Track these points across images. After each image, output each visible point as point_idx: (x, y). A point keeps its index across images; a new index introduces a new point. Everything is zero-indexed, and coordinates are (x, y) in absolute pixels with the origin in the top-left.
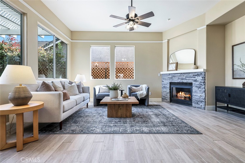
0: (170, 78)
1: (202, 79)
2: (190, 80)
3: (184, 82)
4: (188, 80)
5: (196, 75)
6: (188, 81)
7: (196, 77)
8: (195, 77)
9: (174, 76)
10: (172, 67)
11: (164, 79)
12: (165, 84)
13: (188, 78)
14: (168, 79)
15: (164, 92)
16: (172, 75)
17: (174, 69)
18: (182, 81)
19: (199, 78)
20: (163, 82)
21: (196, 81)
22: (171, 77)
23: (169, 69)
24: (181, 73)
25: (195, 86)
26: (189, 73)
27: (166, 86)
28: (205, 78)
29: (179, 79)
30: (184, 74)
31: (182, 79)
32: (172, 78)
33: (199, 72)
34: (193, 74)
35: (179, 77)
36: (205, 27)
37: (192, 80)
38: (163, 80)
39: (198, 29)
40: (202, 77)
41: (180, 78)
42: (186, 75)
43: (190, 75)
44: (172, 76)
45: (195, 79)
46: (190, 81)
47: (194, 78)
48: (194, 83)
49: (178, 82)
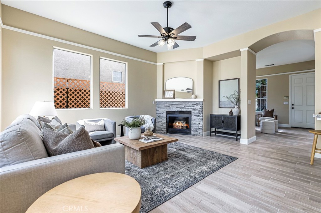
0: (166, 106)
1: (200, 108)
2: (189, 108)
3: (183, 111)
4: (187, 108)
5: (194, 104)
6: (187, 109)
7: (195, 106)
8: (194, 106)
9: (171, 104)
10: (169, 94)
11: (158, 107)
12: (160, 113)
13: (187, 106)
14: (165, 107)
15: (160, 122)
16: (169, 103)
17: (172, 97)
18: (181, 109)
19: (198, 107)
20: (158, 110)
21: (194, 110)
22: (168, 105)
23: (166, 97)
24: (180, 102)
25: (194, 114)
26: (188, 102)
27: (162, 115)
29: (177, 107)
30: (183, 103)
31: (181, 108)
32: (169, 106)
33: (197, 102)
34: (192, 103)
35: (177, 105)
36: (203, 60)
37: (192, 109)
38: (158, 109)
39: (196, 60)
40: (201, 107)
41: (179, 106)
42: (185, 104)
43: (189, 103)
44: (169, 104)
45: (194, 108)
46: (188, 110)
47: (193, 106)
48: (193, 111)
49: (177, 111)
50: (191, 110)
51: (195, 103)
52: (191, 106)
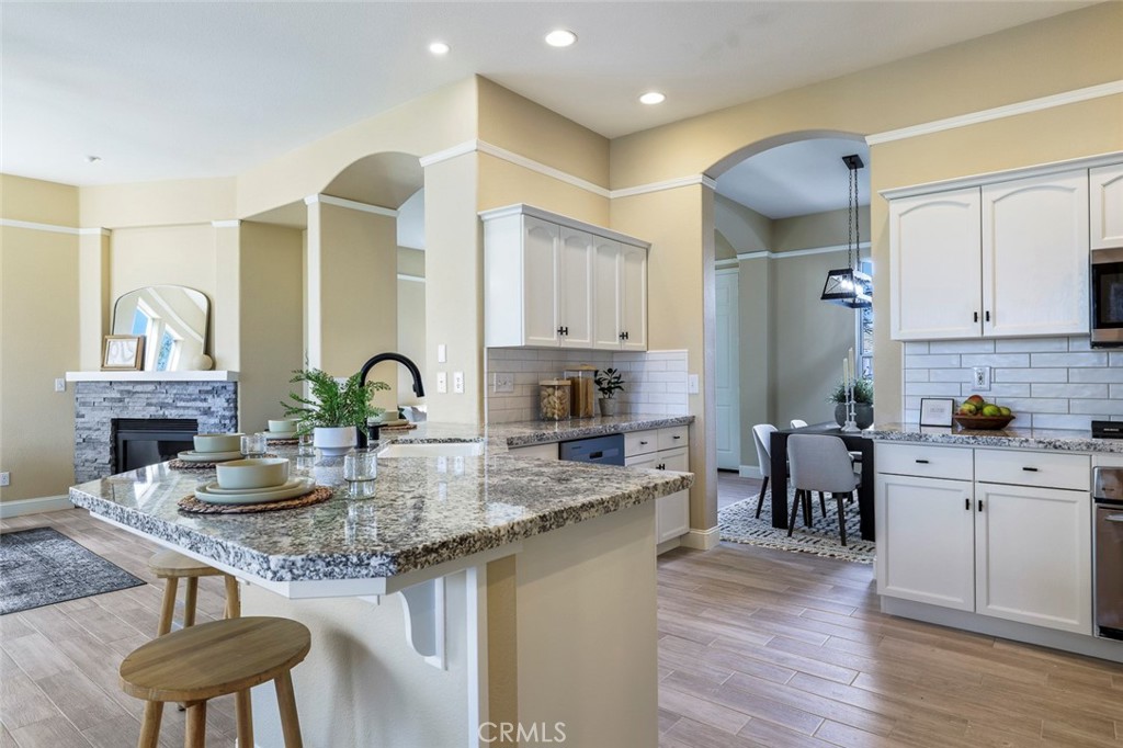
0: (112, 400)
1: (226, 405)
2: (188, 408)
3: (169, 417)
4: (184, 408)
5: (207, 392)
6: (181, 412)
7: (210, 397)
8: (205, 400)
9: (129, 392)
10: (123, 350)
11: (84, 404)
12: (90, 429)
13: (182, 400)
14: (106, 404)
15: (87, 464)
16: (122, 388)
17: (132, 362)
18: (161, 412)
19: (218, 404)
20: (83, 416)
21: (207, 412)
22: (119, 396)
23: (110, 363)
24: (160, 383)
25: (206, 430)
26: (187, 382)
27: (94, 435)
28: (236, 401)
29: (149, 405)
30: (167, 387)
31: (163, 406)
32: (121, 400)
33: (216, 382)
34: (199, 388)
35: (149, 395)
36: (236, 224)
37: (198, 409)
38: (83, 410)
39: (215, 224)
40: (228, 401)
41: (154, 401)
42: (175, 392)
43: (191, 389)
44: (121, 392)
45: (205, 405)
46: (188, 414)
47: (201, 400)
48: (201, 419)
49: (148, 417)
50: (195, 412)
51: (209, 388)
52: (194, 400)
